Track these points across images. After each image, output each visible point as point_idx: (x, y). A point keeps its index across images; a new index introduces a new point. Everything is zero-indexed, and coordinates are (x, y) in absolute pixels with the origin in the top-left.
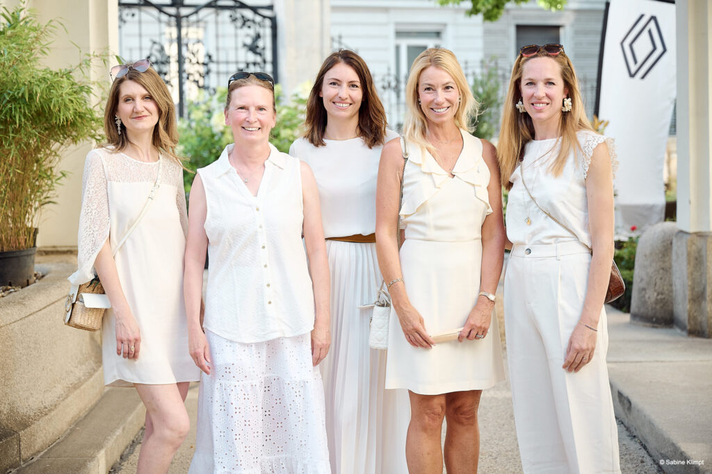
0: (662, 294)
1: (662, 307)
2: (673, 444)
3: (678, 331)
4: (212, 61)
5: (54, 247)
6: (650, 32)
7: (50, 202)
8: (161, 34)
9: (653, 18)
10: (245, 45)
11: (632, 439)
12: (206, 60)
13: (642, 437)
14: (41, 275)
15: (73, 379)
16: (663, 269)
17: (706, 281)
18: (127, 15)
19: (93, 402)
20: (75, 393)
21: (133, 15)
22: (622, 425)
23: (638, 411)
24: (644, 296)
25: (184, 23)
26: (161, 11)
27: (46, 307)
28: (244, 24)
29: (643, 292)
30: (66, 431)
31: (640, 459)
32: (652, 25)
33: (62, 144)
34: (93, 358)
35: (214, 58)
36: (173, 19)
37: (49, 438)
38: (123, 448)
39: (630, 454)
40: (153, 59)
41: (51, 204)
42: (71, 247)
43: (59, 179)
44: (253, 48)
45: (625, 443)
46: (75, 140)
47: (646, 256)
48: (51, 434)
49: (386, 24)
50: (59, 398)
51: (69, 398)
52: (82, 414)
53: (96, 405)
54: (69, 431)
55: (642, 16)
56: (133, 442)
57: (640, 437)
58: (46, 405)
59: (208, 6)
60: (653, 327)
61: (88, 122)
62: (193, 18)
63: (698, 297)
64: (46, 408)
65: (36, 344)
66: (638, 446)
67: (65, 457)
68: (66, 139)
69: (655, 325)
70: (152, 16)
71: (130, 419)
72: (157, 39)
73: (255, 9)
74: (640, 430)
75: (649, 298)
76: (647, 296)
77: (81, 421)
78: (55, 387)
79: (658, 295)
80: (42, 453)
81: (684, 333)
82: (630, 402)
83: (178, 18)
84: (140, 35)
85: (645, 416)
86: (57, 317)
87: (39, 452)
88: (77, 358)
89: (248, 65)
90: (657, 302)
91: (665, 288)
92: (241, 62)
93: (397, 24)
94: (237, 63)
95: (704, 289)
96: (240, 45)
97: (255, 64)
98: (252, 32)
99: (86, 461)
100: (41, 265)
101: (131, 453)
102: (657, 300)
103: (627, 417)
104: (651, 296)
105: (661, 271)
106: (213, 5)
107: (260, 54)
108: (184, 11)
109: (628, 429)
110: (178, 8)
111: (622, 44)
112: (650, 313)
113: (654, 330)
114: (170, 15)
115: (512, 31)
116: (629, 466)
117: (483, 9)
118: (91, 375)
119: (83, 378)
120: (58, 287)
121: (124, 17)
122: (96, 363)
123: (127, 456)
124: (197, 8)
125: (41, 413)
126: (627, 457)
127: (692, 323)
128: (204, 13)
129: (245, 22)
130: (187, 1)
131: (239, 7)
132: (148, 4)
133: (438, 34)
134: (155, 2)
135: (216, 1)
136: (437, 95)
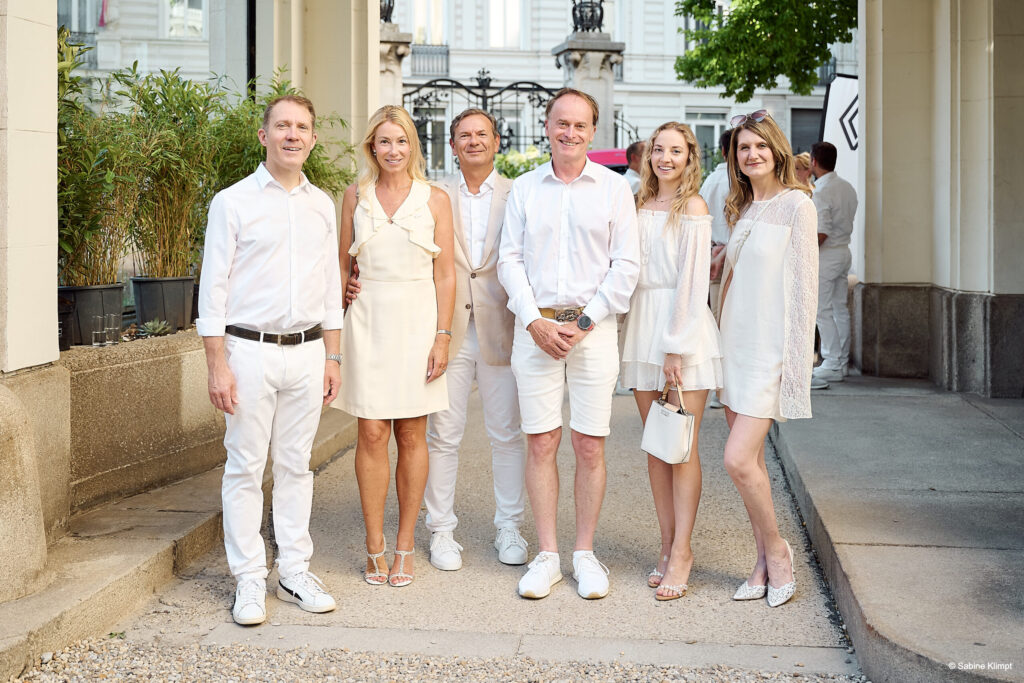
4: (513, 135)
10: (540, 121)
12: (507, 134)
18: (442, 95)
21: (446, 95)
25: (489, 101)
26: (470, 92)
28: (540, 104)
35: (514, 133)
36: (480, 100)
38: (335, 451)
49: (677, 107)
59: (510, 88)
62: (497, 99)
66: (778, 466)
82: (778, 428)
83: (485, 98)
89: (543, 139)
92: (537, 137)
93: (687, 107)
94: (534, 137)
96: (536, 121)
101: (341, 455)
106: (515, 87)
108: (489, 93)
109: (776, 452)
110: (484, 90)
111: (841, 120)
114: (477, 96)
115: (789, 114)
117: (737, 91)
121: (439, 97)
124: (501, 90)
127: (866, 363)
128: (506, 94)
129: (541, 102)
130: (492, 84)
131: (535, 90)
132: (459, 86)
133: (723, 116)
134: (465, 84)
135: (517, 84)
136: (392, 148)
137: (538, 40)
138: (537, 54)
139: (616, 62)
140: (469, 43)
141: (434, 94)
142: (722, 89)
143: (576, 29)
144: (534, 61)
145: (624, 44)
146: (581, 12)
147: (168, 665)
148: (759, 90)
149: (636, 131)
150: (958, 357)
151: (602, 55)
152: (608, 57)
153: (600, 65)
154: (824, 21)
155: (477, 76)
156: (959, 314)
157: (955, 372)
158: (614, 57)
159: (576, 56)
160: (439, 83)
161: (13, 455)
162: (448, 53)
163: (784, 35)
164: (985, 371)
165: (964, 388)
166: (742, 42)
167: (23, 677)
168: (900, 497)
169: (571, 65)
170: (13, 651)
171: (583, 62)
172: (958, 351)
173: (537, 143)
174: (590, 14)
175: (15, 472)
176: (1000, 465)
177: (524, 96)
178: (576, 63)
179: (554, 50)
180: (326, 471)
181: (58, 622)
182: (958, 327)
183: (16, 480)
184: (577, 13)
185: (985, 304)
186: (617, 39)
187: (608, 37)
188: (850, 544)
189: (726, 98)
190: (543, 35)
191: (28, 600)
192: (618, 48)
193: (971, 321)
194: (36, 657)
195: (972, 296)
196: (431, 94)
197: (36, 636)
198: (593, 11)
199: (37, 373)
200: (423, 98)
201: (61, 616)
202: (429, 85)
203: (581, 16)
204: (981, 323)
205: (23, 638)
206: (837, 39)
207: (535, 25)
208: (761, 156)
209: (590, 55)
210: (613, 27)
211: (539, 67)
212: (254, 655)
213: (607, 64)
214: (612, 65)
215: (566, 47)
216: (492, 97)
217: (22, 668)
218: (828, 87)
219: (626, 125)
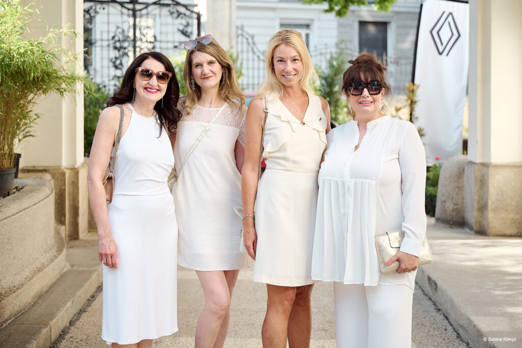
0: (457, 205)
1: (457, 214)
2: (468, 319)
3: (468, 230)
4: (157, 41)
5: (34, 167)
6: (449, 23)
7: (29, 136)
8: (123, 22)
9: (451, 13)
10: (179, 30)
11: (437, 312)
12: (152, 40)
13: (445, 311)
14: (21, 187)
15: (38, 264)
16: (458, 187)
17: (488, 197)
18: (100, 8)
19: (54, 280)
20: (39, 275)
21: (104, 9)
22: (430, 301)
23: (442, 291)
24: (444, 206)
25: (138, 13)
26: (122, 6)
27: (18, 213)
28: (178, 16)
29: (444, 204)
30: (30, 303)
31: (444, 327)
32: (450, 18)
33: (35, 95)
34: (56, 248)
35: (158, 38)
36: (131, 12)
37: (16, 309)
38: (72, 316)
39: (437, 324)
40: (117, 38)
41: (31, 137)
42: (46, 167)
43: (35, 119)
44: (184, 33)
45: (433, 315)
46: (45, 92)
47: (446, 178)
48: (18, 307)
49: (273, 19)
50: (26, 279)
51: (34, 279)
52: (44, 290)
53: (55, 283)
54: (32, 303)
55: (444, 12)
56: (80, 310)
57: (443, 311)
58: (15, 285)
59: (155, 3)
60: (451, 228)
61: (54, 79)
62: (144, 12)
63: (483, 208)
64: (15, 287)
65: (8, 239)
66: (442, 317)
67: (26, 324)
68: (38, 91)
69: (452, 226)
70: (117, 10)
71: (79, 293)
72: (120, 25)
73: (186, 7)
74: (443, 305)
75: (448, 207)
76: (447, 206)
77: (43, 295)
78: (23, 270)
79: (454, 205)
80: (10, 321)
81: (472, 232)
82: (436, 284)
83: (134, 11)
84: (108, 23)
85: (447, 296)
86: (27, 219)
87: (7, 320)
88: (42, 249)
89: (180, 43)
90: (453, 210)
91: (459, 201)
92: (176, 42)
93: (281, 19)
94: (174, 42)
95: (487, 202)
96: (176, 30)
98: (184, 22)
99: (41, 328)
100: (22, 180)
101: (78, 319)
102: (453, 209)
103: (434, 295)
104: (450, 206)
105: (457, 189)
106: (158, 3)
107: (188, 36)
108: (138, 7)
109: (435, 304)
110: (134, 5)
111: (431, 32)
112: (449, 218)
113: (452, 230)
114: (129, 9)
116: (437, 333)
117: (337, 8)
118: (52, 261)
119: (46, 263)
120: (30, 197)
121: (98, 10)
122: (57, 251)
123: (75, 322)
124: (147, 5)
125: (11, 291)
126: (434, 326)
127: (478, 225)
128: (151, 8)
131: (175, 5)
132: (114, 1)
133: (308, 26)
135: (160, 1)
136: (287, 66)
141: (94, 7)
142: (326, 6)
149: (253, 37)
177: (165, 11)
180: (69, 335)
196: (91, 7)
216: (140, 10)
218: (422, 5)
219: (244, 34)
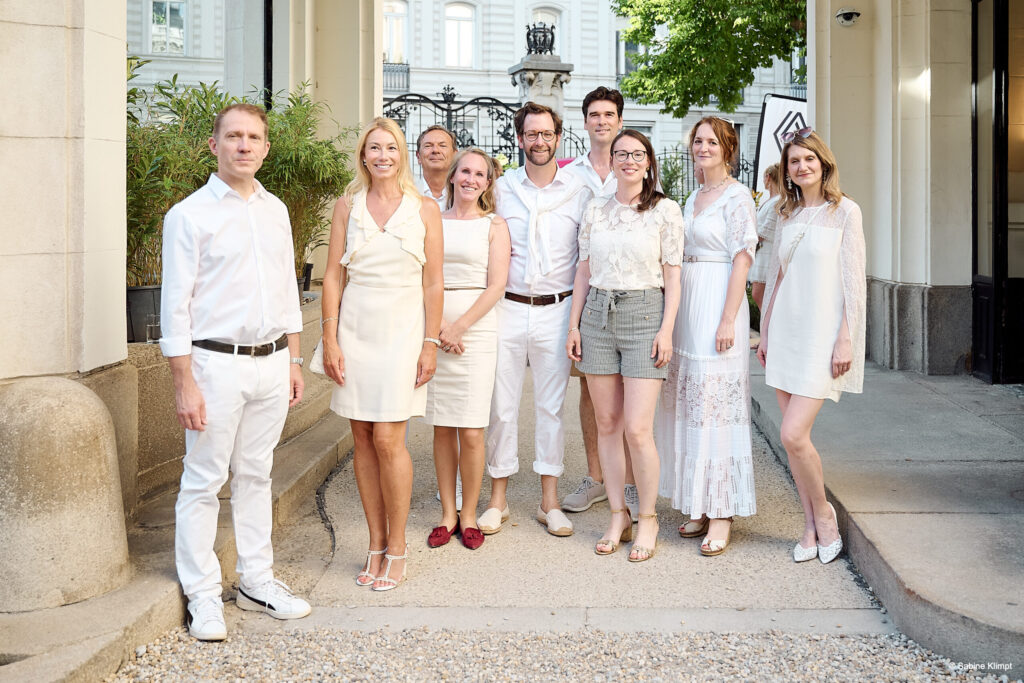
6: (797, 124)
9: (799, 114)
10: (499, 132)
11: (759, 435)
13: (767, 434)
18: (411, 108)
21: (415, 109)
23: (765, 413)
25: (454, 113)
26: (436, 106)
28: (498, 117)
32: (798, 118)
35: (476, 142)
36: (445, 113)
44: (505, 135)
55: (791, 113)
57: (765, 434)
59: (472, 102)
62: (460, 112)
73: (506, 106)
74: (766, 428)
82: (759, 406)
83: (449, 111)
85: (769, 417)
89: (501, 147)
92: (496, 145)
94: (493, 145)
96: (495, 132)
97: (506, 147)
98: (504, 123)
103: (757, 418)
106: (477, 102)
107: (510, 140)
108: (454, 107)
109: (757, 427)
110: (449, 105)
111: (775, 134)
114: (443, 109)
117: (675, 108)
121: (409, 110)
124: (464, 105)
128: (468, 108)
129: (499, 115)
130: (456, 99)
131: (495, 104)
132: (427, 100)
133: (649, 128)
134: (432, 98)
135: (478, 99)
136: (382, 154)
137: (489, 61)
138: (488, 73)
139: (566, 81)
140: (427, 62)
141: (404, 107)
142: (662, 105)
143: (530, 51)
144: (485, 80)
145: (572, 65)
146: (535, 37)
147: (259, 652)
148: (693, 108)
150: (899, 340)
151: (553, 75)
152: (559, 76)
153: (551, 83)
154: (748, 49)
155: (443, 91)
156: (900, 303)
157: (896, 352)
158: (564, 77)
159: (531, 75)
160: (408, 98)
161: (99, 454)
162: (408, 71)
163: (717, 60)
164: (923, 352)
165: (904, 367)
166: (680, 65)
167: (120, 672)
168: (890, 467)
169: (526, 83)
170: (111, 647)
171: (537, 80)
172: (899, 335)
173: (496, 152)
174: (543, 39)
175: (101, 471)
176: (961, 436)
177: (484, 110)
178: (531, 82)
179: (509, 70)
181: (149, 615)
182: (899, 314)
183: (101, 477)
184: (531, 37)
185: (923, 294)
186: (565, 61)
187: (558, 59)
188: (864, 513)
189: (666, 114)
190: (493, 56)
191: (115, 593)
192: (566, 69)
193: (910, 309)
194: (131, 651)
195: (910, 287)
196: (401, 107)
197: (131, 631)
198: (545, 36)
199: (108, 372)
200: (394, 111)
201: (152, 610)
202: (399, 99)
203: (535, 40)
204: (920, 311)
205: (120, 634)
206: (760, 64)
207: (486, 47)
208: (809, 168)
209: (543, 74)
210: (564, 51)
211: (489, 84)
212: (340, 639)
213: (558, 82)
214: (562, 83)
215: (522, 67)
216: (456, 110)
217: (119, 663)
218: (764, 105)
219: (573, 136)
